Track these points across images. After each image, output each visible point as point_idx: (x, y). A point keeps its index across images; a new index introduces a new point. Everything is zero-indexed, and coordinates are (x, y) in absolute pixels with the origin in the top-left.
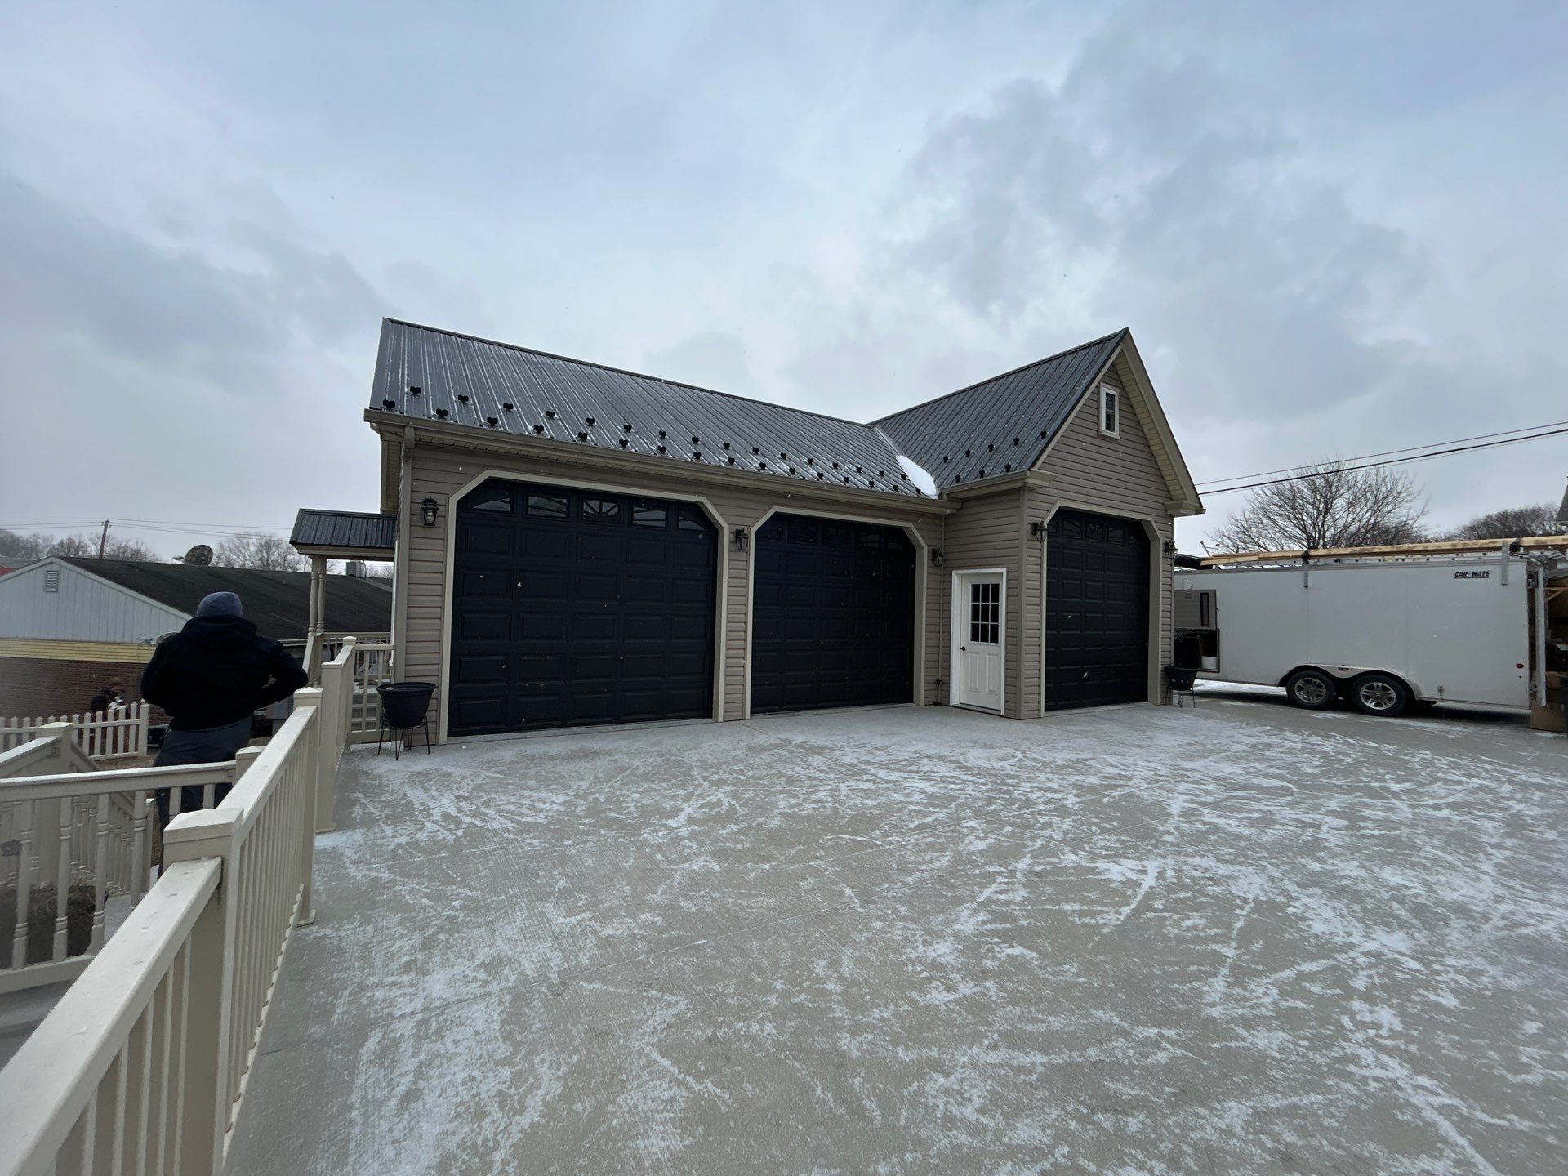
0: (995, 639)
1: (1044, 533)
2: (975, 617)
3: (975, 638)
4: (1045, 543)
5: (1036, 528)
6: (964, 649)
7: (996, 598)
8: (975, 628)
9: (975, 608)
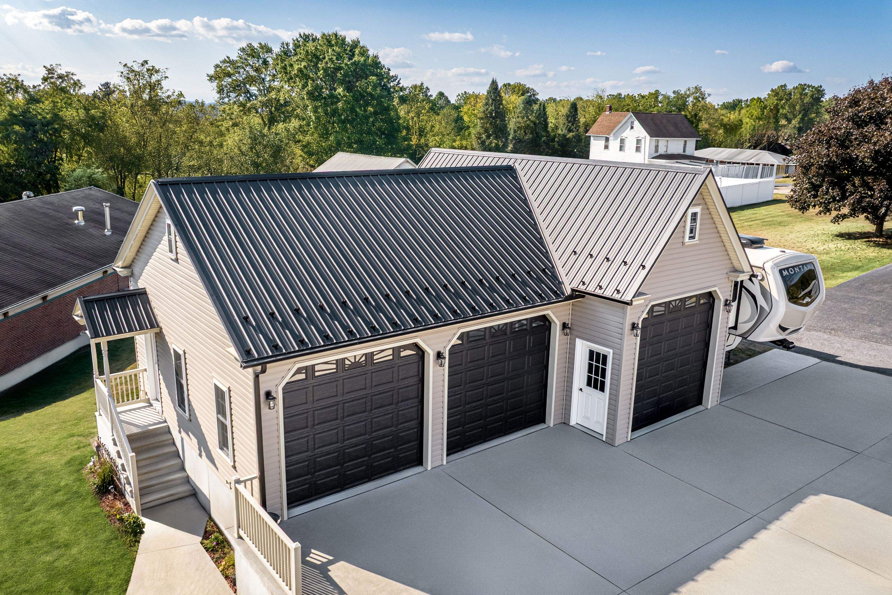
0: (602, 389)
1: (639, 332)
2: (590, 371)
3: (589, 384)
4: (639, 338)
5: (634, 326)
6: (581, 390)
7: (604, 363)
8: (589, 378)
9: (590, 366)
